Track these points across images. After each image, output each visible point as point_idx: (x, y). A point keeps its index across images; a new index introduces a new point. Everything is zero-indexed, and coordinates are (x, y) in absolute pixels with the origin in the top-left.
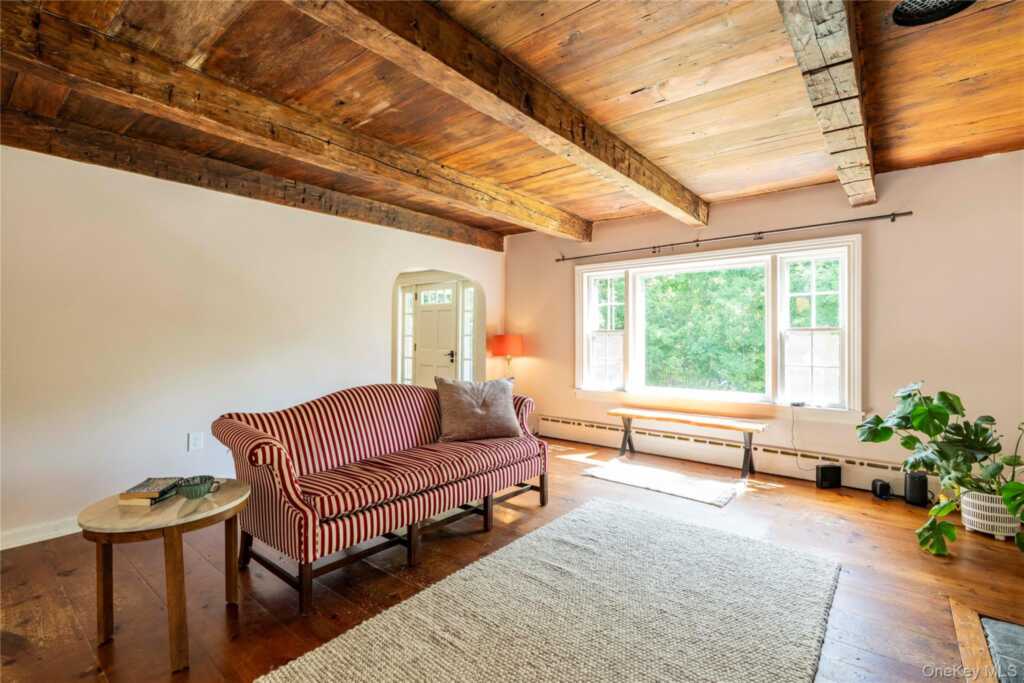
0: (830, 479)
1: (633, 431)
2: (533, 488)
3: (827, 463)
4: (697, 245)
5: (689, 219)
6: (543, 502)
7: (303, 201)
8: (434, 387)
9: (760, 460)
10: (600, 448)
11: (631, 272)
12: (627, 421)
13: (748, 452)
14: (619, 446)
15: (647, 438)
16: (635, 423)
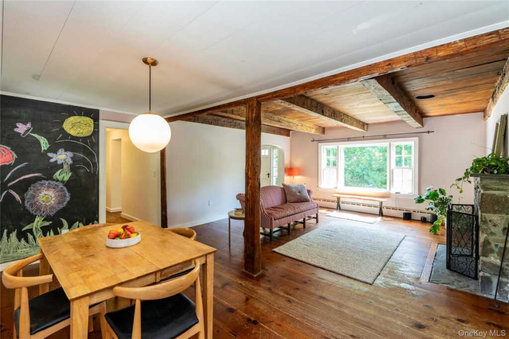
0: (408, 217)
1: (340, 203)
2: (314, 218)
3: (406, 212)
4: (363, 138)
5: (362, 130)
6: (317, 222)
7: (235, 126)
8: (282, 187)
9: (385, 211)
10: (329, 209)
11: (340, 146)
12: (339, 198)
13: (381, 209)
14: (336, 207)
15: (345, 205)
16: (341, 200)
